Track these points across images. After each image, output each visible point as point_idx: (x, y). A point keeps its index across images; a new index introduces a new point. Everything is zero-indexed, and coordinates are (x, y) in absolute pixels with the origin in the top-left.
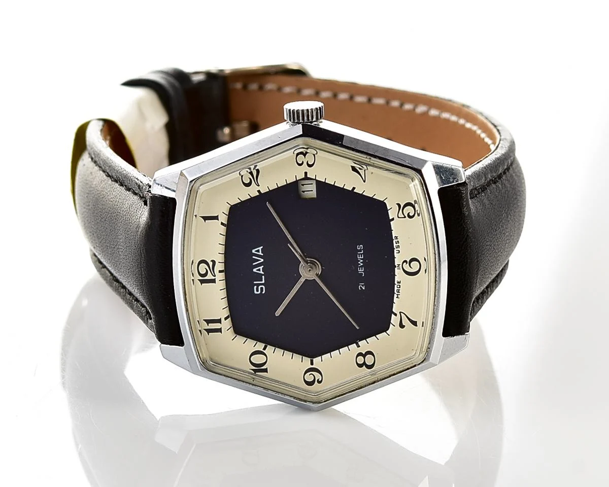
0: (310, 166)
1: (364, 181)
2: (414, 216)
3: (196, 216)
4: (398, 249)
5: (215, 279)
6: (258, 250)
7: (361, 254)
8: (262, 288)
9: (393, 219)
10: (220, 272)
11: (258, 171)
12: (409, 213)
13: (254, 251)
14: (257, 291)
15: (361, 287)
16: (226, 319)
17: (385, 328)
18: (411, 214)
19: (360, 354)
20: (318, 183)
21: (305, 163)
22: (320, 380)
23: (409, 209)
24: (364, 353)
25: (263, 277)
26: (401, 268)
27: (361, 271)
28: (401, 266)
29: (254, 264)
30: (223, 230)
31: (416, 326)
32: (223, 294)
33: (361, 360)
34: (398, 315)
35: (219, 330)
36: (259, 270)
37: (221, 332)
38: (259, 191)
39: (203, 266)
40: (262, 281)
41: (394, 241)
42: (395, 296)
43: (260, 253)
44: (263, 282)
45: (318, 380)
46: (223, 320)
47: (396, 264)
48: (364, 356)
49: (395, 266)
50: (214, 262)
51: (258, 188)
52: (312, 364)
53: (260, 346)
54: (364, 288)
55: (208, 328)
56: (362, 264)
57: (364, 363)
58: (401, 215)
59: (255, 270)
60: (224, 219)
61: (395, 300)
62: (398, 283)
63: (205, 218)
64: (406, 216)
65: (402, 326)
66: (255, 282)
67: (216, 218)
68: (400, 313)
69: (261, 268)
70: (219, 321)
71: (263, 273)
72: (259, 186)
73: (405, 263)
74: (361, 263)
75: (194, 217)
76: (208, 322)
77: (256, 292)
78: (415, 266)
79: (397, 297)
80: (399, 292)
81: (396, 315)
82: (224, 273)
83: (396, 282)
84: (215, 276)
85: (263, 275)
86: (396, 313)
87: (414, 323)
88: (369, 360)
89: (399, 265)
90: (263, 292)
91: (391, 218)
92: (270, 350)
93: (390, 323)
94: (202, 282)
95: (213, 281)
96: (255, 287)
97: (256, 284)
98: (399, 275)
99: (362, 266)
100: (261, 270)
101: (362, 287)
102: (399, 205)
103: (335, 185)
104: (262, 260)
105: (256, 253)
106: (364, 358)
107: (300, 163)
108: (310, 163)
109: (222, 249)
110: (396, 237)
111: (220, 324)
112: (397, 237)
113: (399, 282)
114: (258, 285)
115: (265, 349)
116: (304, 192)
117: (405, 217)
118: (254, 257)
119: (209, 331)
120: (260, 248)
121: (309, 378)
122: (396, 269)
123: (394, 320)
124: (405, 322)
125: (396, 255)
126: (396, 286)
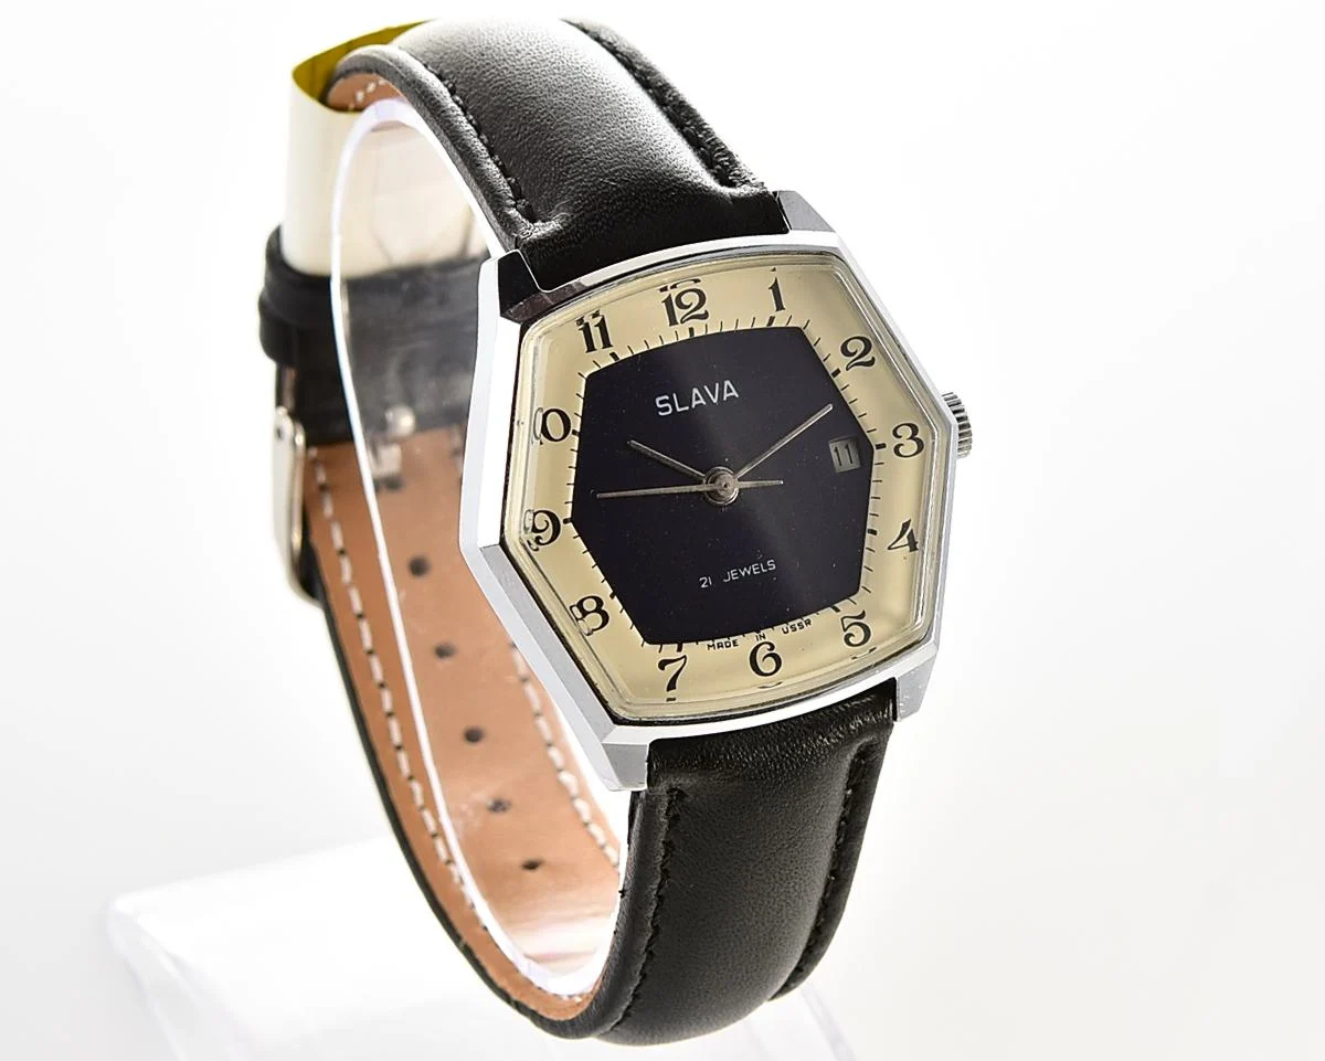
0: (896, 450)
1: (889, 548)
2: (851, 645)
3: (774, 270)
4: (790, 630)
5: (676, 324)
6: (730, 391)
7: (760, 569)
8: (666, 409)
9: (837, 610)
10: (691, 330)
11: (871, 363)
12: (851, 635)
13: (727, 383)
14: (661, 402)
15: (703, 581)
16: (613, 355)
17: (650, 638)
18: (851, 640)
19: (599, 602)
21: (899, 441)
22: (541, 541)
23: (859, 634)
24: (603, 608)
25: (687, 408)
26: (760, 642)
27: (732, 575)
28: (763, 640)
29: (706, 388)
30: (761, 324)
31: (669, 689)
32: (655, 344)
33: (590, 605)
34: (680, 655)
35: (591, 348)
36: (697, 399)
37: (588, 351)
38: (838, 372)
39: (693, 299)
41: (799, 621)
42: (711, 643)
43: (726, 396)
44: (679, 410)
45: (541, 538)
46: (610, 350)
47: (762, 632)
48: (598, 610)
49: (759, 631)
50: (705, 316)
51: (843, 369)
52: (566, 521)
53: (576, 425)
54: (703, 586)
55: (592, 327)
56: (743, 574)
57: (586, 613)
58: (847, 622)
59: (695, 391)
60: (780, 321)
61: (704, 644)
62: (734, 642)
63: (775, 288)
64: (848, 631)
65: (663, 665)
66: (675, 396)
67: (780, 307)
68: (685, 657)
69: (702, 401)
70: (607, 344)
71: (693, 406)
72: (847, 369)
73: (768, 647)
74: (746, 573)
76: (602, 327)
77: (658, 400)
78: (767, 665)
79: (709, 646)
80: (718, 647)
81: (679, 650)
82: (689, 337)
83: (732, 639)
84: (682, 322)
85: (690, 407)
86: (683, 649)
87: (672, 686)
88: (594, 620)
89: (764, 637)
90: (661, 414)
91: (837, 605)
92: (573, 442)
93: (663, 644)
94: (668, 302)
95: (673, 322)
96: (667, 397)
97: (671, 398)
98: (747, 642)
99: (740, 574)
100: (699, 402)
101: (706, 581)
102: (862, 616)
103: (871, 500)
104: (715, 401)
105: (726, 388)
106: (589, 613)
107: (899, 434)
108: (901, 450)
109: (729, 327)
111: (602, 346)
112: (809, 623)
113: (735, 644)
114: (671, 401)
115: (574, 432)
116: (836, 450)
117: (845, 630)
118: (717, 385)
119: (586, 331)
120: (734, 393)
121: (541, 522)
122: (754, 634)
123: (670, 651)
124: (671, 669)
125: (779, 628)
126: (726, 639)
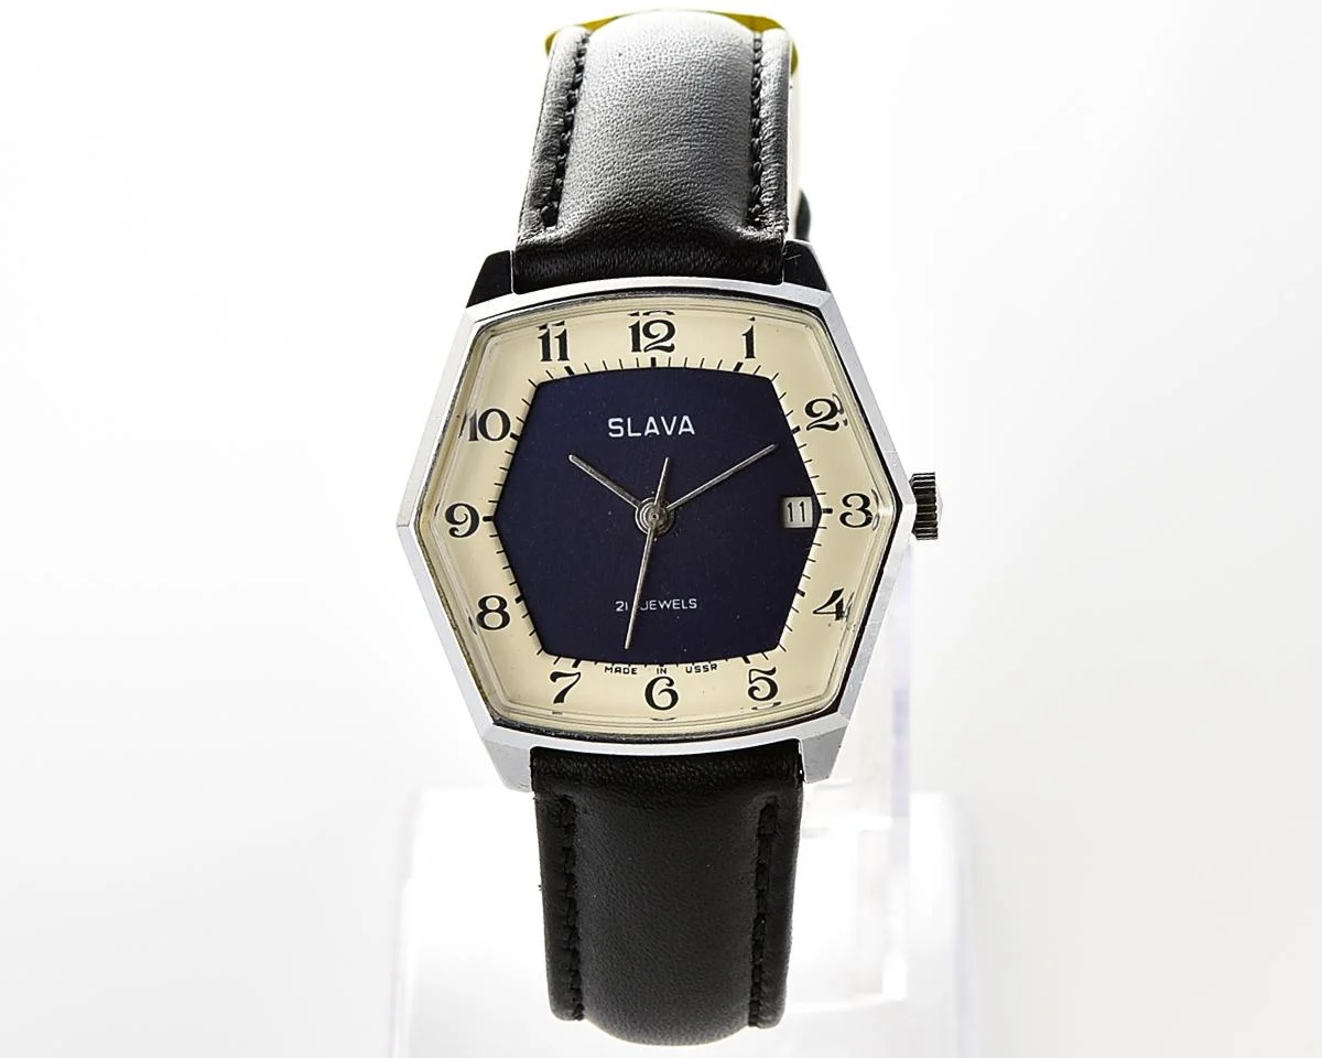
0: (843, 518)
1: (815, 612)
2: (755, 698)
3: (753, 319)
4: (694, 670)
5: (639, 350)
6: (687, 426)
7: (680, 606)
8: (618, 431)
9: (747, 661)
10: (653, 360)
11: (835, 427)
12: (757, 688)
13: (686, 418)
14: (614, 424)
15: (621, 605)
16: (568, 369)
17: (549, 648)
18: (756, 693)
19: (503, 603)
20: (811, 532)
21: (847, 510)
22: (456, 533)
23: (765, 689)
24: (505, 610)
25: (639, 434)
26: (660, 675)
27: (651, 605)
28: (663, 675)
29: (663, 418)
30: (729, 367)
31: (556, 702)
32: (613, 366)
33: (493, 604)
34: (575, 671)
35: (546, 357)
36: (652, 427)
37: (544, 360)
38: (797, 429)
39: (664, 330)
40: (632, 432)
41: (707, 663)
42: (609, 665)
43: (682, 430)
44: (630, 434)
45: (456, 529)
46: (566, 363)
47: (665, 666)
48: (501, 610)
49: (662, 665)
50: (671, 349)
51: (803, 429)
52: (486, 519)
53: (515, 428)
54: (618, 609)
55: (552, 337)
56: (662, 607)
57: (487, 611)
58: (755, 675)
59: (651, 420)
60: (748, 368)
61: (602, 665)
62: (633, 670)
63: (749, 336)
64: (754, 684)
65: (555, 676)
66: (629, 420)
67: (750, 354)
68: (579, 674)
69: (656, 431)
70: (563, 357)
71: (646, 434)
72: (808, 429)
73: (668, 682)
74: (665, 606)
75: (751, 317)
76: (563, 338)
77: (611, 421)
78: (663, 699)
79: (606, 669)
80: (616, 671)
81: (575, 665)
82: (649, 366)
83: (633, 666)
84: (645, 351)
85: (643, 433)
86: (579, 666)
87: (560, 698)
88: (494, 619)
89: (665, 672)
90: (611, 434)
91: (749, 657)
92: (509, 444)
93: (560, 656)
94: (635, 328)
95: (636, 348)
96: (620, 420)
97: (625, 421)
98: (647, 672)
99: (658, 606)
100: (652, 431)
102: (773, 672)
103: (808, 562)
104: (669, 433)
105: (683, 423)
106: (496, 611)
107: (849, 501)
108: (848, 518)
109: (694, 364)
110: (714, 667)
111: (558, 357)
113: (633, 672)
114: (624, 425)
115: (513, 436)
116: (790, 506)
118: (675, 418)
119: (546, 339)
120: (691, 429)
121: (460, 514)
122: (658, 666)
123: (565, 665)
124: (562, 683)
125: (683, 666)
126: (626, 666)
